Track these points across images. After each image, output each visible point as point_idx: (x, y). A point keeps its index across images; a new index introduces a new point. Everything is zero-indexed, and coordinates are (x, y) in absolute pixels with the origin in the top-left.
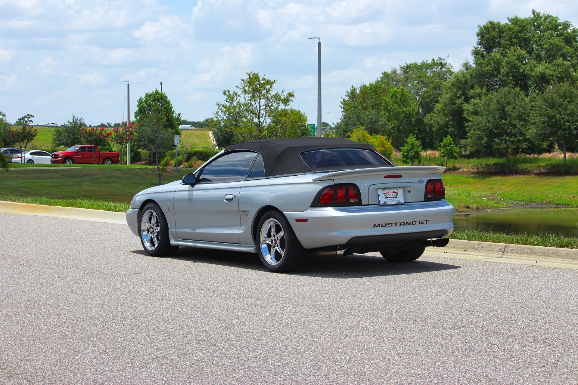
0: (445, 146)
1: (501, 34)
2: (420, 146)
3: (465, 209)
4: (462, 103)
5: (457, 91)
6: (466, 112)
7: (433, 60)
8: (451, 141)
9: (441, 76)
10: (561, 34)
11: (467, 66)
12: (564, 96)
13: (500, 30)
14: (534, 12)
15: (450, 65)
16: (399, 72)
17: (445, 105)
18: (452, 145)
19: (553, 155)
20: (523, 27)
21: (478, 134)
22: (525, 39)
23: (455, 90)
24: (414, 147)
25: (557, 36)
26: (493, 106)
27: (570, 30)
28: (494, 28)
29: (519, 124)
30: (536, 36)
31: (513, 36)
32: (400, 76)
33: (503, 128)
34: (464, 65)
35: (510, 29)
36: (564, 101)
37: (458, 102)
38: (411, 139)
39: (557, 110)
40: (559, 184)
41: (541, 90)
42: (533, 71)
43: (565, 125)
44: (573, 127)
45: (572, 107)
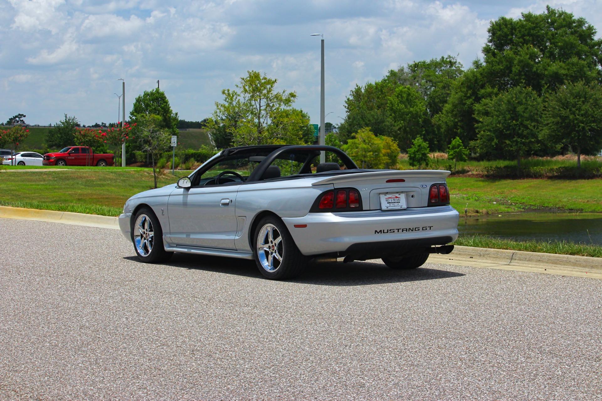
0: (454, 148)
1: (514, 31)
2: (428, 147)
3: (474, 214)
4: (472, 104)
5: (467, 91)
6: (476, 112)
7: (443, 58)
8: (460, 142)
9: (451, 75)
10: (576, 32)
11: (477, 64)
12: (577, 96)
13: (512, 27)
14: (548, 8)
15: (459, 63)
16: (406, 70)
17: (455, 106)
18: (461, 147)
19: (567, 157)
20: (537, 24)
21: (488, 135)
22: (538, 36)
23: (464, 90)
24: (421, 149)
25: (572, 33)
26: (504, 107)
27: (585, 27)
28: (506, 25)
29: (531, 125)
30: (550, 33)
31: (526, 33)
32: (407, 75)
33: (514, 130)
34: (474, 63)
35: (523, 26)
36: (578, 101)
37: (468, 102)
38: (418, 141)
39: (570, 110)
40: (572, 188)
41: (554, 90)
42: (546, 70)
43: (579, 126)
44: (587, 128)
45: (586, 107)
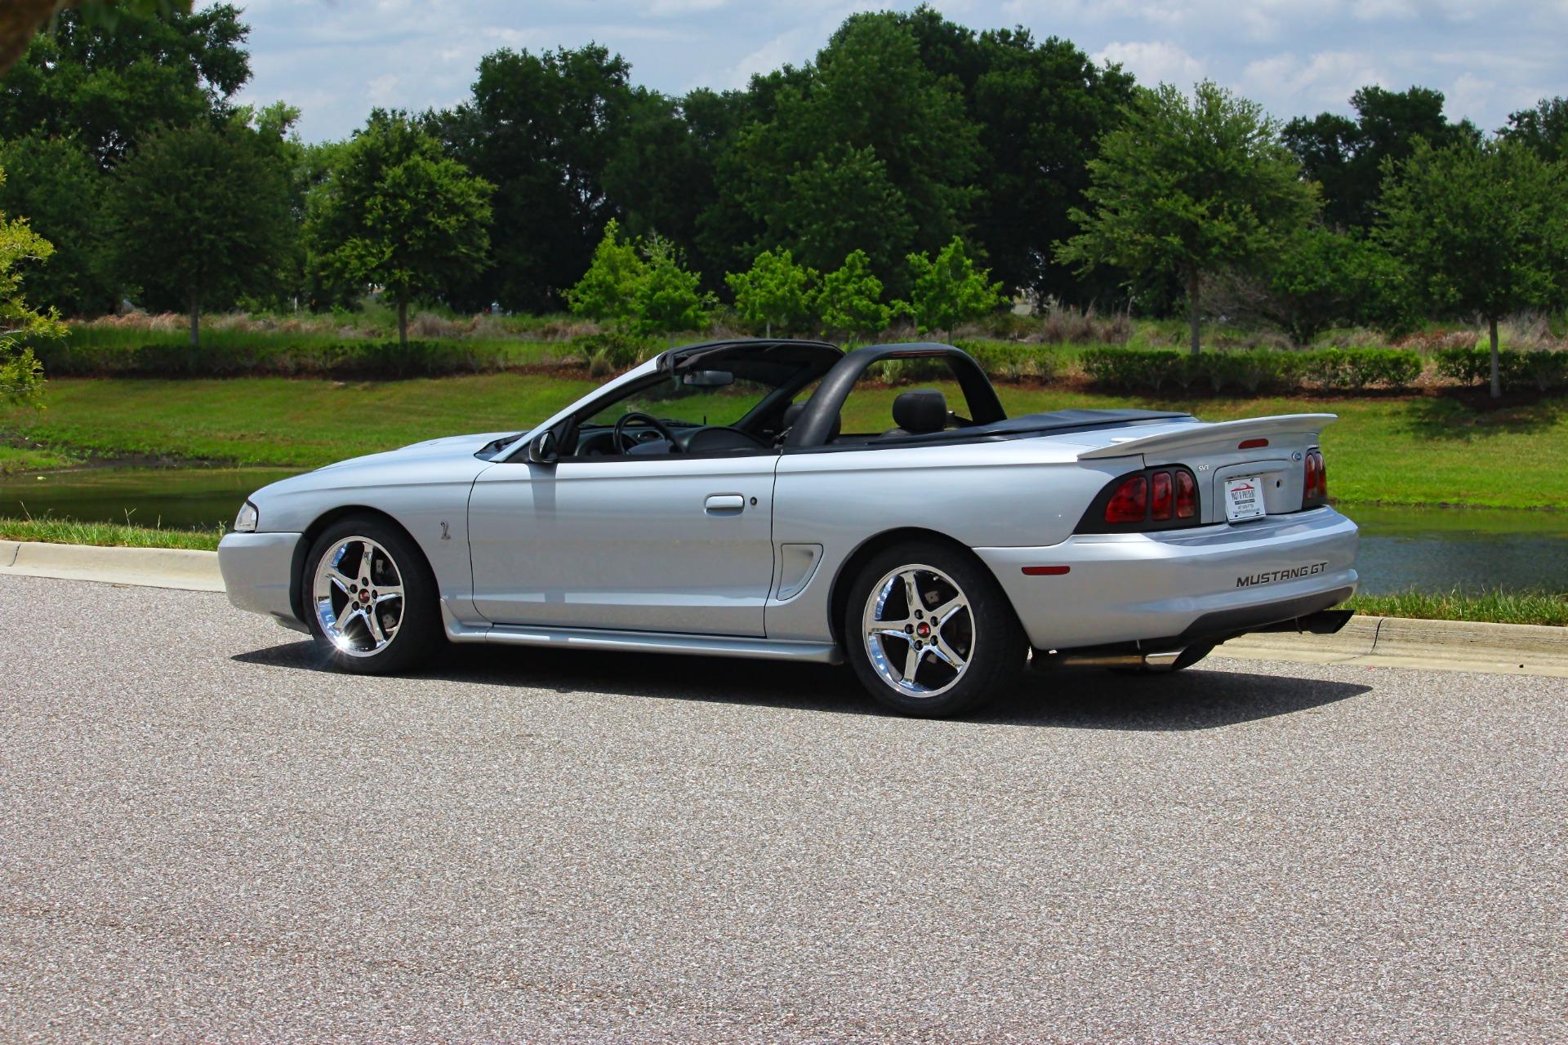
12: (193, 160)
19: (129, 319)
29: (67, 237)
36: (195, 175)
39: (177, 197)
40: (187, 402)
42: (73, 91)
43: (200, 242)
44: (221, 245)
45: (218, 190)
